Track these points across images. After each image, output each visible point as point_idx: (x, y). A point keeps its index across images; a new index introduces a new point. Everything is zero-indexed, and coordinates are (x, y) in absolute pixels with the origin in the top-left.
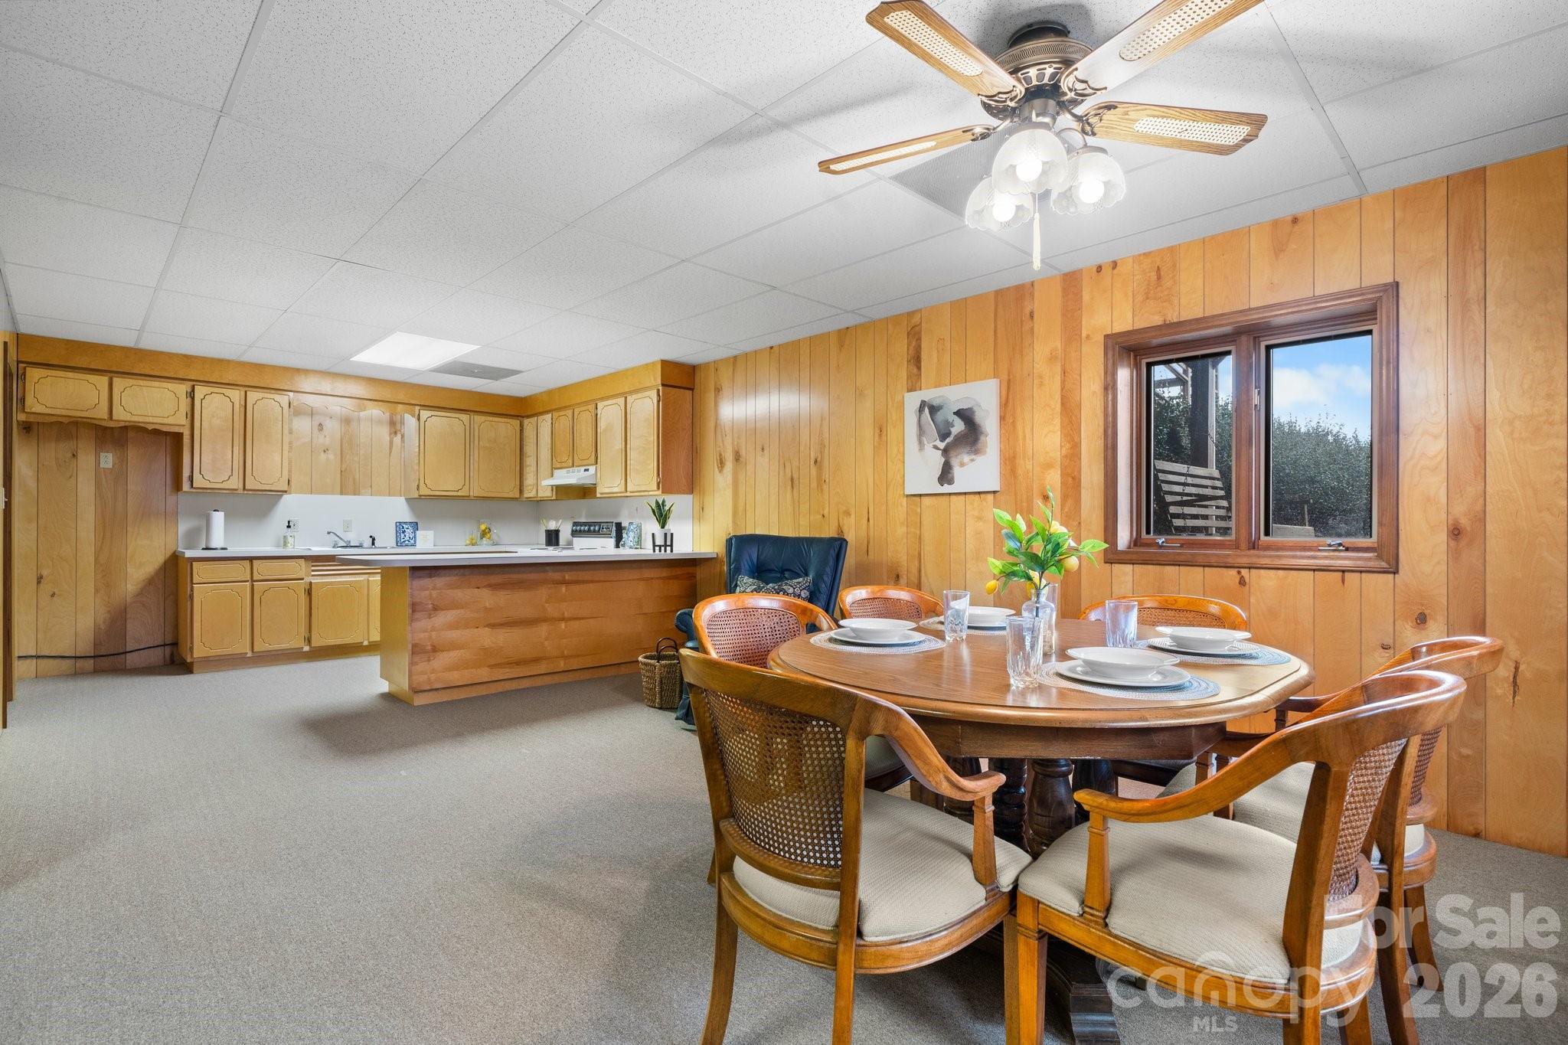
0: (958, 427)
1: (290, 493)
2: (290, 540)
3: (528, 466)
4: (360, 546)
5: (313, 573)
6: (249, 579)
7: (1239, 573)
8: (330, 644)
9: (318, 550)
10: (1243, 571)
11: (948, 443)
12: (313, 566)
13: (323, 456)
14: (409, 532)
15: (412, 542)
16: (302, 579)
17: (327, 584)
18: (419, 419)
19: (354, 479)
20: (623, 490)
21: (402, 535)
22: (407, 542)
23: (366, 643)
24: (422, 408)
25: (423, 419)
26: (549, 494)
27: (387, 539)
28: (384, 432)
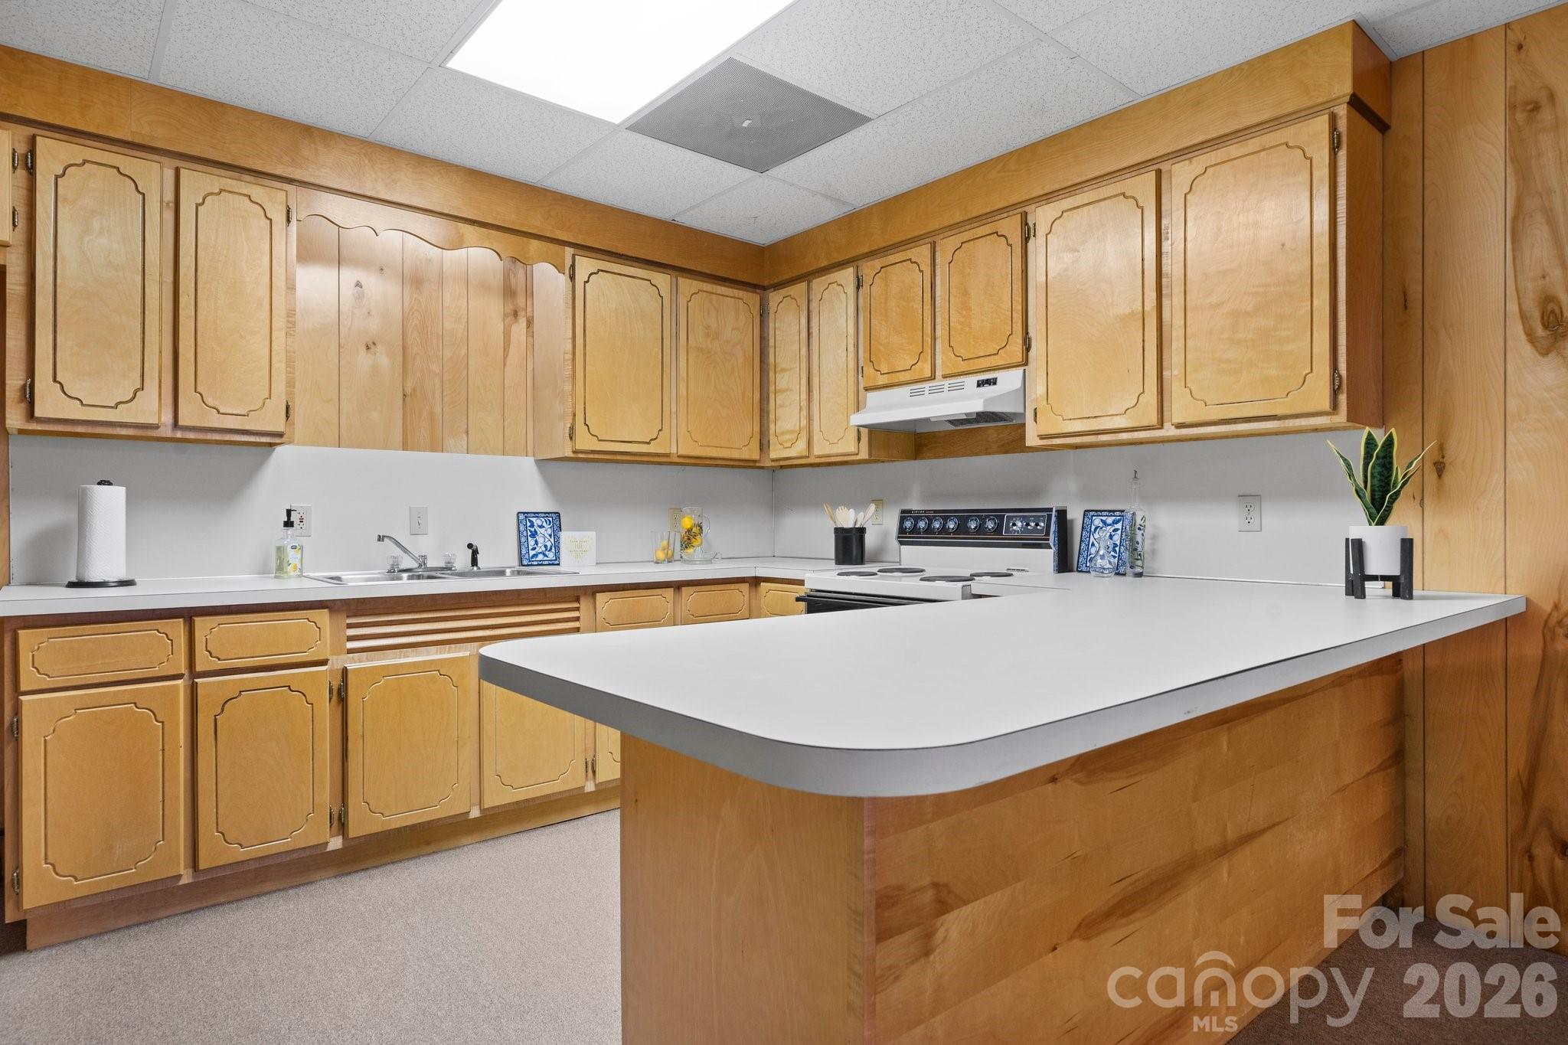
1: (291, 442)
2: (292, 556)
3: (782, 391)
4: (447, 569)
5: (351, 645)
6: (183, 669)
8: (393, 826)
9: (360, 583)
12: (350, 626)
13: (364, 360)
14: (544, 533)
15: (551, 555)
16: (324, 663)
17: (386, 671)
18: (572, 278)
19: (432, 416)
20: (1153, 419)
21: (532, 542)
22: (540, 557)
23: (475, 813)
24: (578, 252)
25: (581, 275)
26: (851, 447)
27: (500, 552)
28: (493, 309)
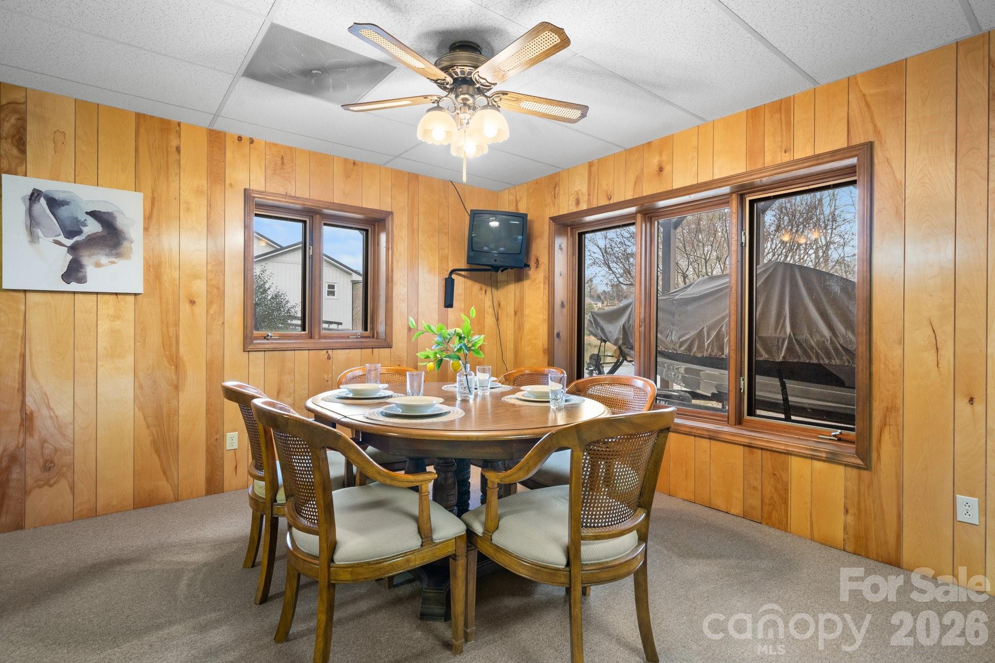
0: (93, 227)
7: (327, 352)
10: (329, 351)
11: (77, 242)
